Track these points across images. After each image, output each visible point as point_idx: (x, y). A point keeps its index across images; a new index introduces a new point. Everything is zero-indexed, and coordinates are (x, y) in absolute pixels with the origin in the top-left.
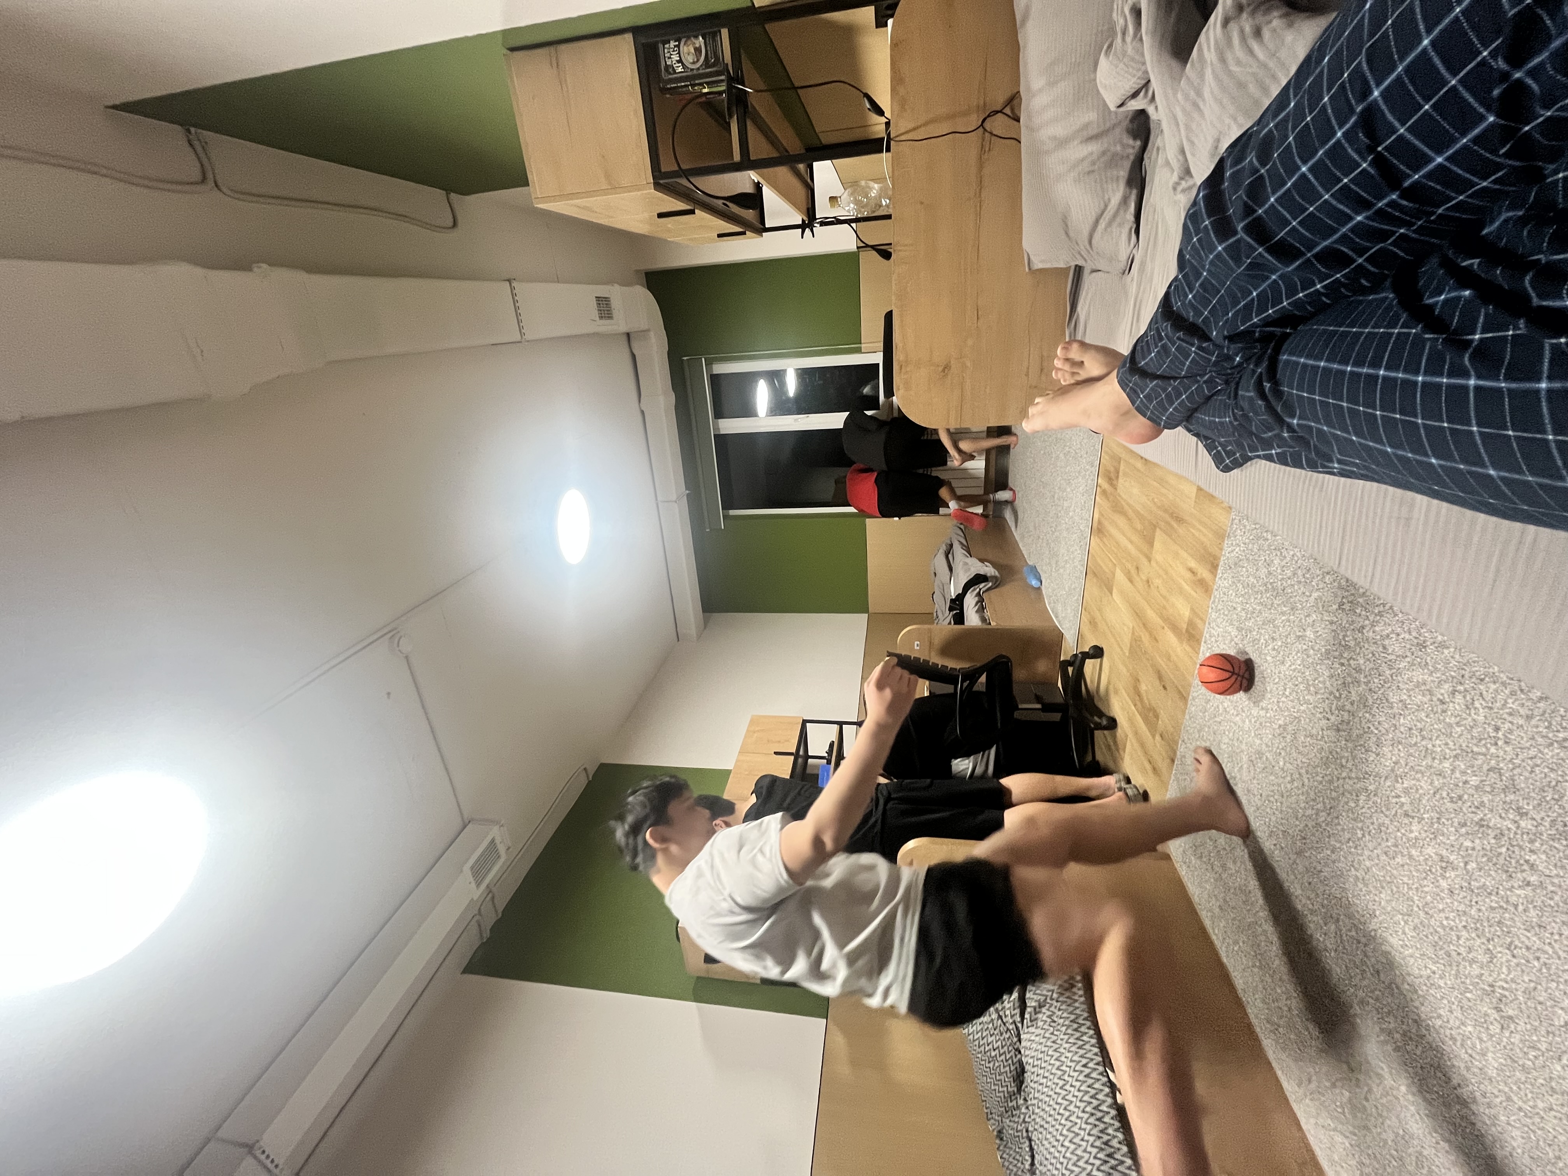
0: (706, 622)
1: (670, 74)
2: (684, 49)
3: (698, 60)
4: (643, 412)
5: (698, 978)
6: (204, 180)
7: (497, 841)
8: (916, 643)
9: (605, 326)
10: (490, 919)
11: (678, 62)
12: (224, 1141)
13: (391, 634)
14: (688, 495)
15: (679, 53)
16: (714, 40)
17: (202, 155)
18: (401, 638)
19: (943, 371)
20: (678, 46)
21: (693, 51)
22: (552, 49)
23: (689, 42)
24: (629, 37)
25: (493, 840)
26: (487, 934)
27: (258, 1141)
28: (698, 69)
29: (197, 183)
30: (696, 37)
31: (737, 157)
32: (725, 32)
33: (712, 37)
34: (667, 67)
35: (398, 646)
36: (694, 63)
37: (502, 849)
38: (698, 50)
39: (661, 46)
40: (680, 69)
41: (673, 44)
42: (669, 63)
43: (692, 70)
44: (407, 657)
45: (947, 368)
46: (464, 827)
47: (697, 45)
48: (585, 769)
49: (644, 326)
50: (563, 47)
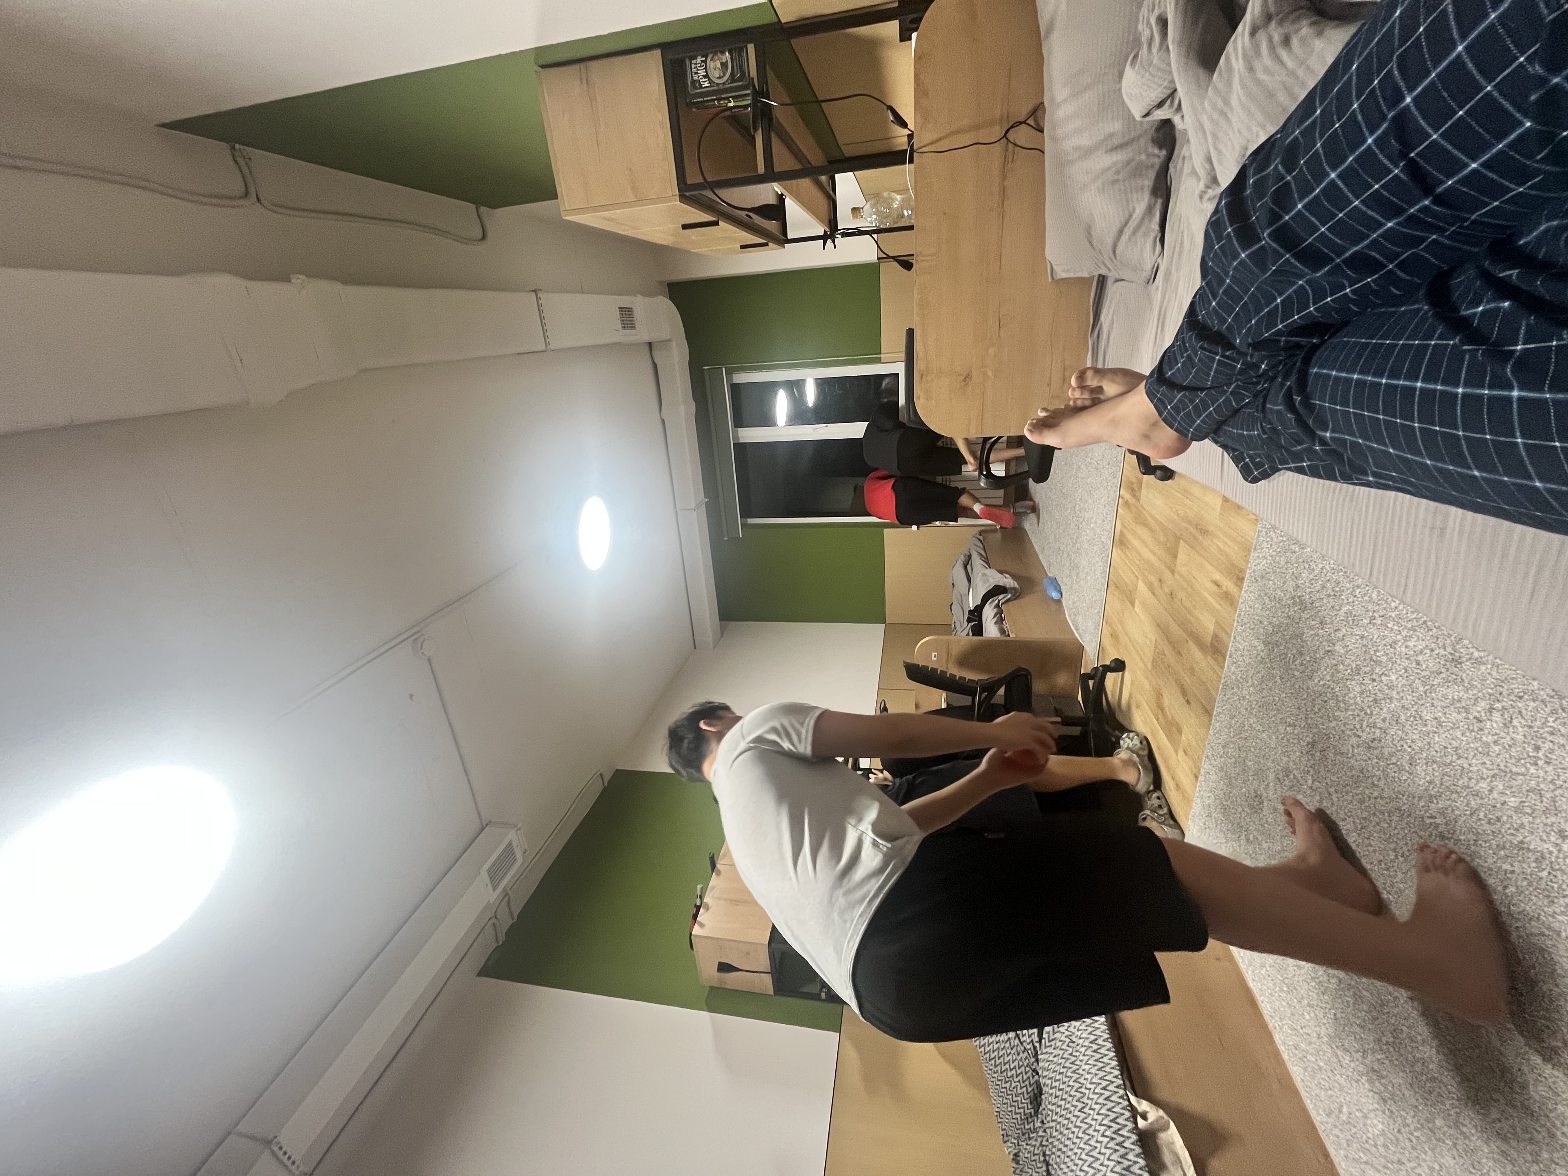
0: (723, 631)
1: (696, 88)
2: (711, 64)
3: (724, 75)
4: (663, 421)
5: (711, 987)
6: (247, 194)
7: (514, 845)
8: (933, 654)
9: (629, 336)
10: (506, 922)
11: (705, 76)
12: (242, 1135)
13: (413, 638)
14: (706, 503)
15: (706, 68)
16: (740, 55)
17: (245, 169)
18: (423, 642)
19: (965, 380)
20: (705, 62)
21: (719, 66)
22: (582, 65)
23: (716, 58)
24: (658, 53)
25: (510, 844)
26: (502, 938)
27: (276, 1137)
28: (724, 84)
29: (240, 198)
30: (723, 53)
31: (761, 169)
32: (751, 48)
33: (738, 52)
34: (693, 82)
35: (421, 648)
36: (720, 78)
37: (518, 853)
38: (724, 65)
39: (687, 61)
40: (706, 84)
41: (699, 59)
42: (696, 78)
43: (718, 84)
44: (429, 660)
45: (968, 378)
46: (483, 829)
47: (724, 61)
48: (601, 775)
49: (665, 335)
50: (593, 64)
